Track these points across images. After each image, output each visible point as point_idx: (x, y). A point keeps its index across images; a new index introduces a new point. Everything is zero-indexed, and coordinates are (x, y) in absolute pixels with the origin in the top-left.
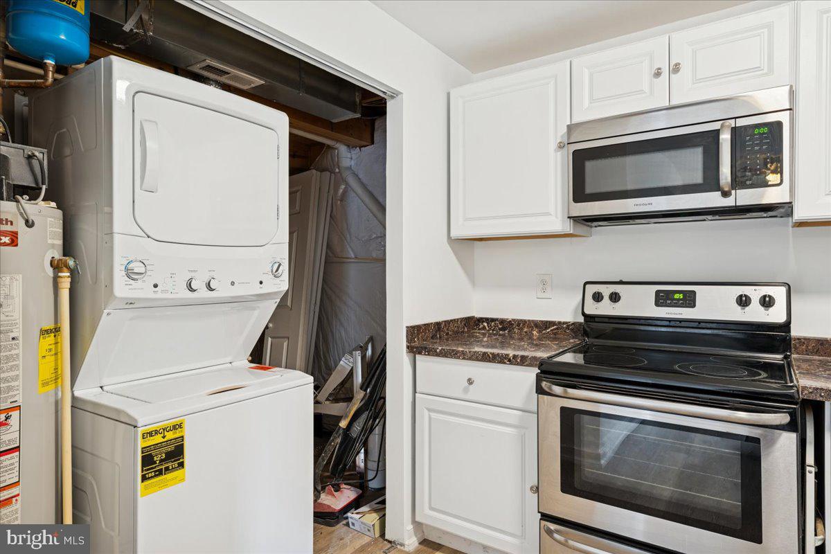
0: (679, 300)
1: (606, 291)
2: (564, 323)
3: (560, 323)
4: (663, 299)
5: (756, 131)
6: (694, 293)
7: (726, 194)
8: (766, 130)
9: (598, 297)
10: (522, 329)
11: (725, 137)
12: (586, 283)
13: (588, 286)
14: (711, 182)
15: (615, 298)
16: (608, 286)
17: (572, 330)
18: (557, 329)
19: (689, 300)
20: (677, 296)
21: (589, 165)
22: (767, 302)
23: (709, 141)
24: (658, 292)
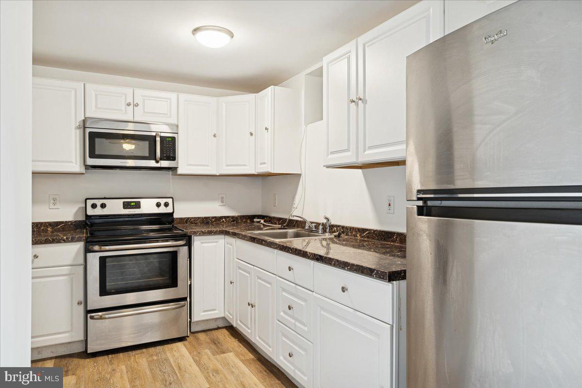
0: (133, 205)
1: (99, 203)
2: (69, 222)
3: (66, 222)
4: (126, 206)
5: (167, 139)
6: (139, 202)
7: (157, 162)
8: (170, 139)
9: (94, 206)
10: (40, 228)
11: (158, 139)
12: (86, 200)
13: (88, 201)
14: (152, 156)
15: (103, 206)
16: (99, 200)
17: (74, 225)
18: (64, 225)
19: (138, 205)
20: (132, 204)
21: (97, 140)
22: (166, 205)
23: (152, 140)
24: (124, 202)
